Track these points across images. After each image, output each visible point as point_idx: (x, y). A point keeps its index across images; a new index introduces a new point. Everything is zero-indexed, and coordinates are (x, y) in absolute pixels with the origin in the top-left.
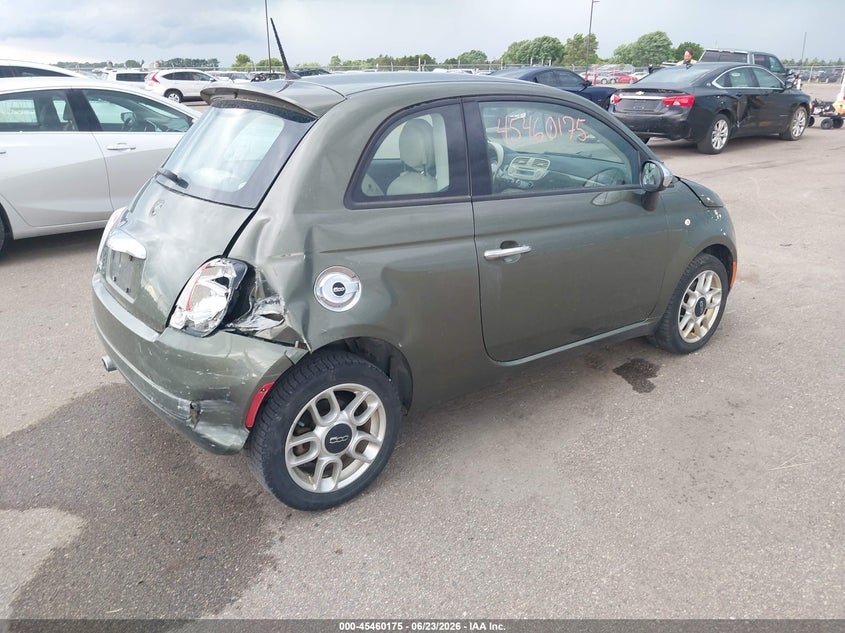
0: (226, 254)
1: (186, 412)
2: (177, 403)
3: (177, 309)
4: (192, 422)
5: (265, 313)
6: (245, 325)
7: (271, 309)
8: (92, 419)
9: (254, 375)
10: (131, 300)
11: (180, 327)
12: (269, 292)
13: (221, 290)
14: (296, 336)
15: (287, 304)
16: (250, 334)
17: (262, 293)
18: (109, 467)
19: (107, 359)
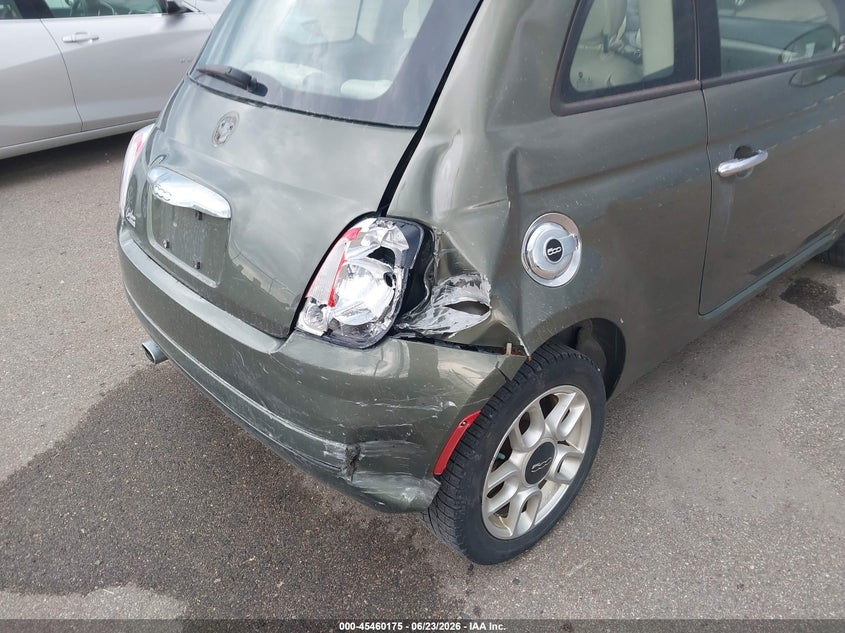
0: (382, 211)
1: (340, 461)
2: (322, 447)
3: (309, 304)
4: (349, 474)
5: (454, 301)
6: (427, 323)
7: (462, 295)
8: (138, 425)
9: (451, 404)
10: (212, 284)
11: (320, 334)
12: (455, 266)
13: (379, 269)
14: (508, 336)
15: (494, 287)
16: (438, 339)
17: (445, 269)
18: (187, 504)
19: (150, 345)
